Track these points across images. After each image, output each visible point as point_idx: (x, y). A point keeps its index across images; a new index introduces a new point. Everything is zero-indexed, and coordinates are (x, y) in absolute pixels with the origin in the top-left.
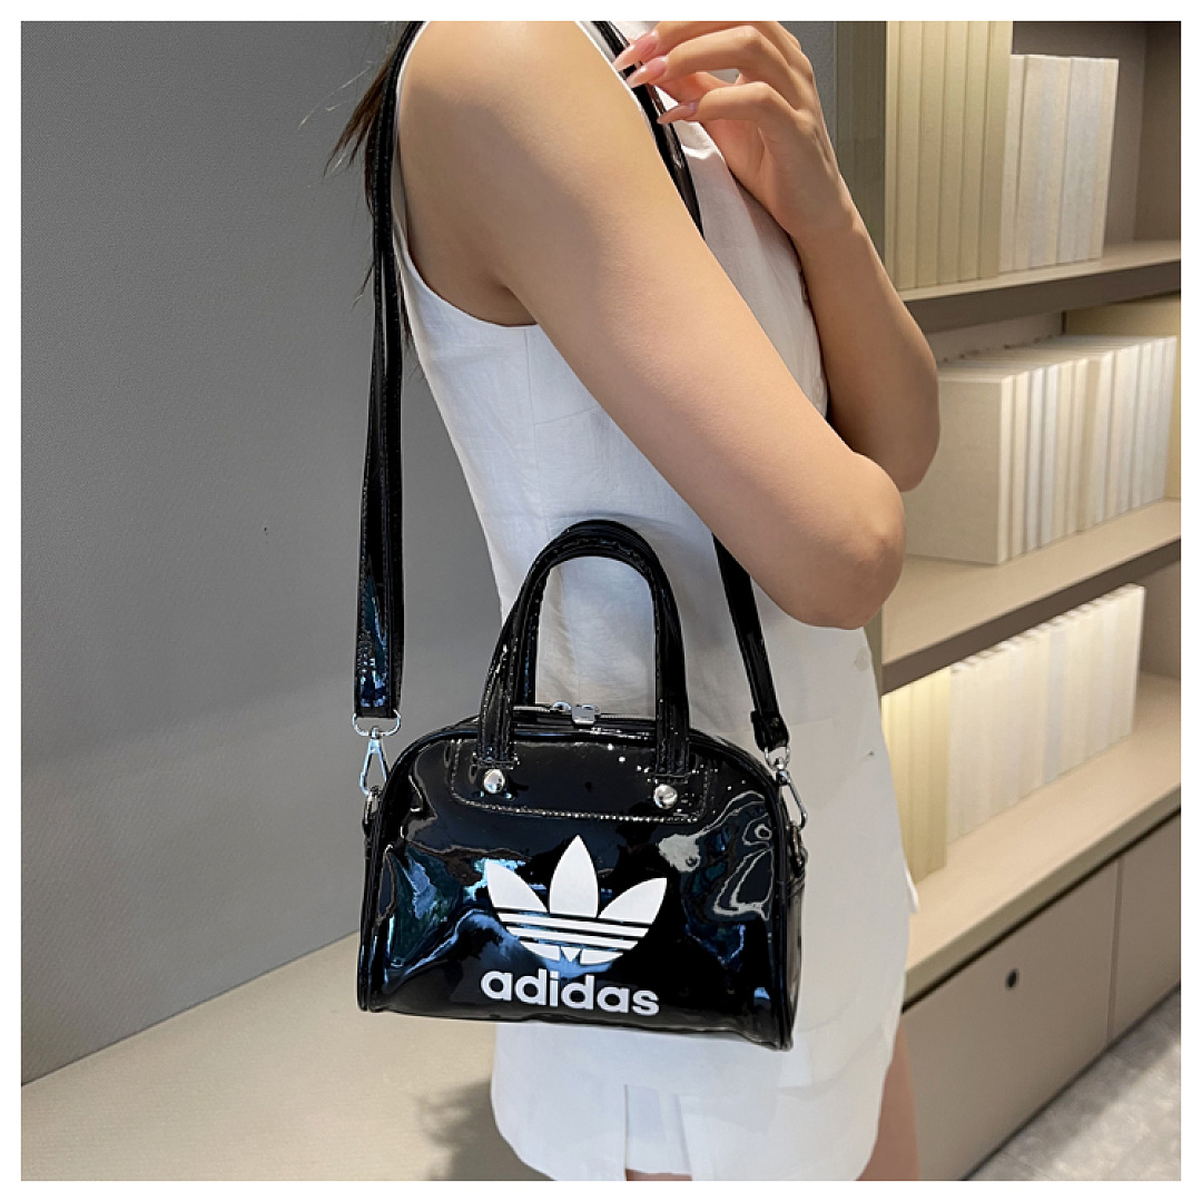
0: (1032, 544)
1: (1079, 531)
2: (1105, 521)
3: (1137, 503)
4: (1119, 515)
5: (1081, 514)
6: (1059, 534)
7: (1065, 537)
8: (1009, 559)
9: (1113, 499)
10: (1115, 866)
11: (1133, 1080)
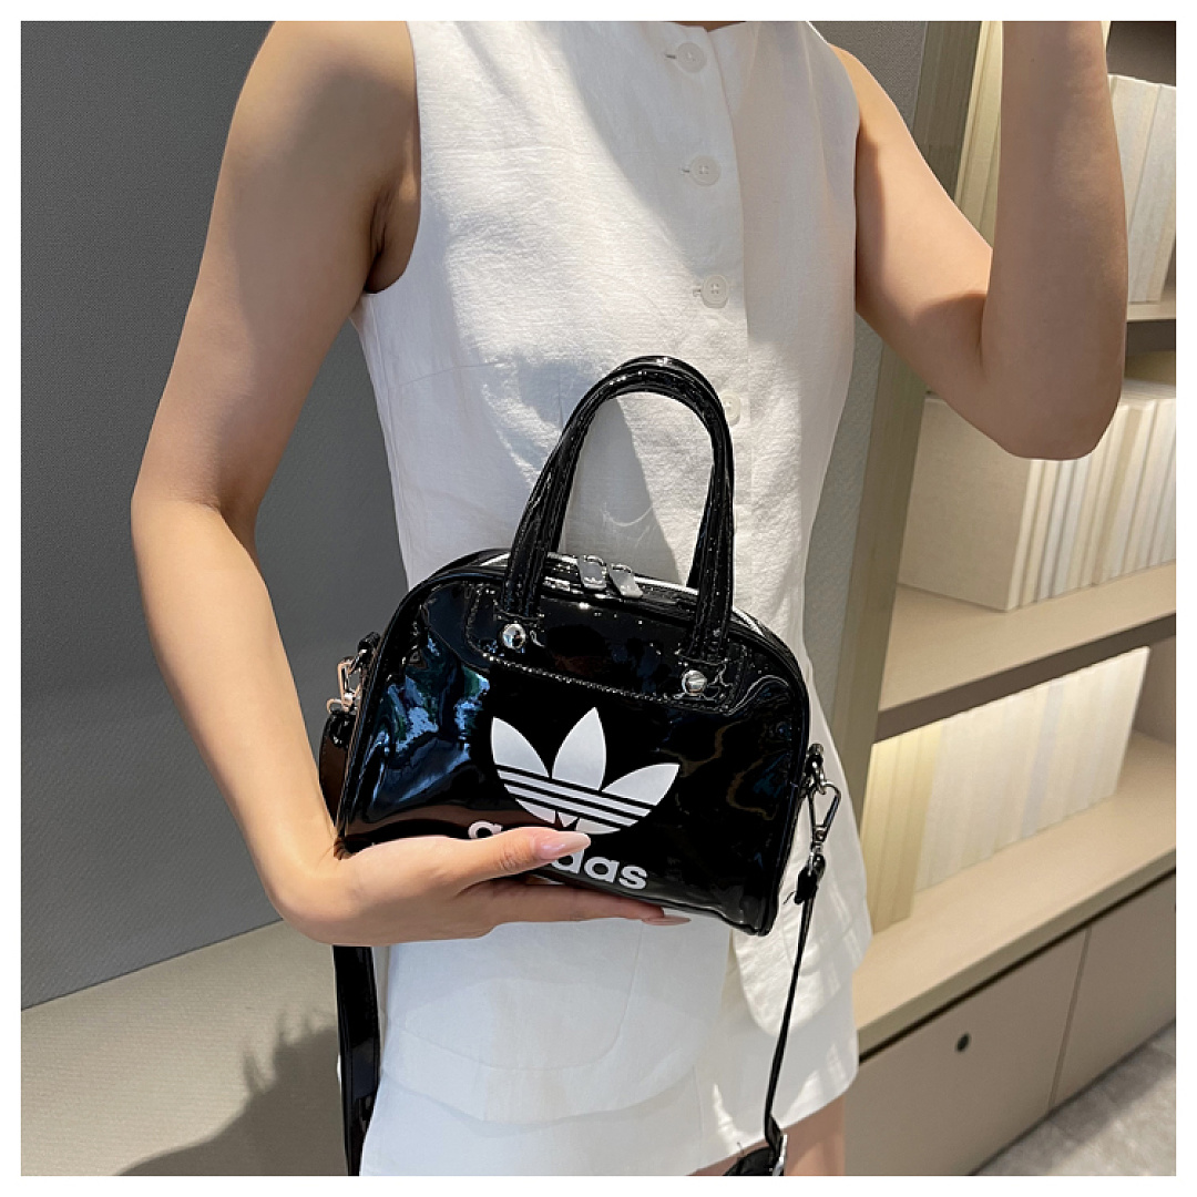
0: (1044, 593)
1: (1093, 585)
2: (1121, 576)
3: (1155, 561)
4: (1135, 571)
5: (1098, 567)
6: (1073, 586)
7: (1079, 589)
8: (1019, 606)
9: (1132, 555)
10: (1082, 935)
11: (1068, 1153)
